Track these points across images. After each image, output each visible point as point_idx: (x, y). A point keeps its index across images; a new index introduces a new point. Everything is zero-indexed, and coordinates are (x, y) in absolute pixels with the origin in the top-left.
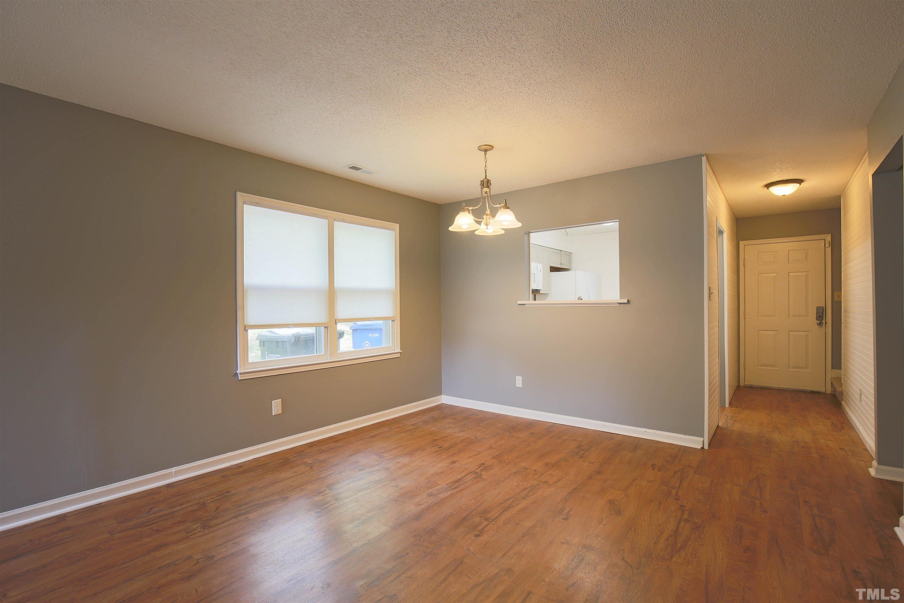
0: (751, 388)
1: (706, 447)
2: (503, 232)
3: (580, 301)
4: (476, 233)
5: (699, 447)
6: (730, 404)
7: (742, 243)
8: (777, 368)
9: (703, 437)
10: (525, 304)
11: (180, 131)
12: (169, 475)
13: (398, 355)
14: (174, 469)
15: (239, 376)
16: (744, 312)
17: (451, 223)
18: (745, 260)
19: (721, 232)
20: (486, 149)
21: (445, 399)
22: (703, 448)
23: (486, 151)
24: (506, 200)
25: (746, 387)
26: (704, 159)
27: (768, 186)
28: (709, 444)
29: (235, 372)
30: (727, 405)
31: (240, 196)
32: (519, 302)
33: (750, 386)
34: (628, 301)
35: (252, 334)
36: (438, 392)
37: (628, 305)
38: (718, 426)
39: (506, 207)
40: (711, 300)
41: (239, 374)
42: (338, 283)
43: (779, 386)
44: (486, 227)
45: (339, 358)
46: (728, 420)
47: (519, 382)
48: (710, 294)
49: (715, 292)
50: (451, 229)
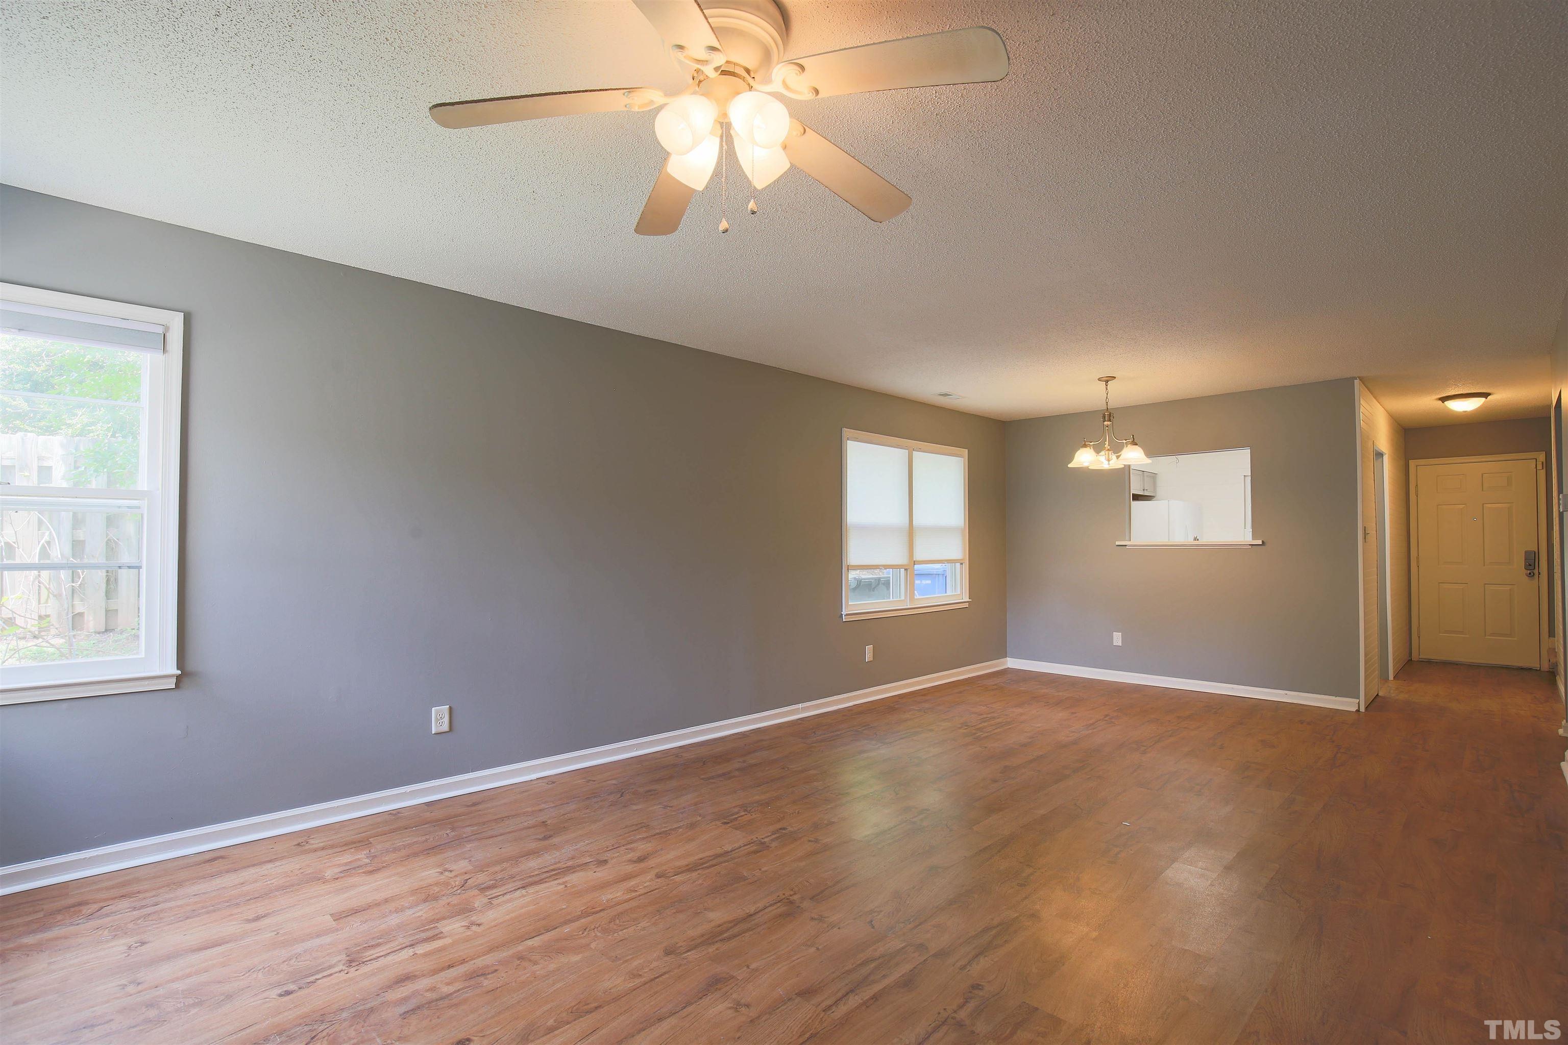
0: (1429, 662)
1: (1362, 709)
2: (1123, 466)
3: (1196, 543)
4: (1090, 468)
5: (1354, 709)
6: (1396, 677)
7: (1412, 463)
8: (1467, 636)
9: (1359, 699)
10: (1126, 545)
11: (801, 371)
12: (796, 711)
13: (966, 605)
14: (800, 706)
15: (844, 617)
16: (1418, 558)
17: (1071, 459)
18: (1417, 485)
19: (1380, 455)
20: (1107, 380)
21: (1012, 663)
22: (1358, 711)
23: (1107, 382)
24: (1133, 436)
25: (1421, 662)
26: (1357, 382)
27: (1444, 399)
28: (1366, 708)
29: (840, 614)
30: (1391, 677)
31: (846, 432)
32: (1118, 543)
33: (1427, 660)
34: (1263, 542)
35: (853, 575)
36: (1002, 653)
37: (1263, 547)
38: (1377, 695)
39: (1134, 443)
40: (1366, 541)
41: (844, 616)
42: (919, 519)
43: (1471, 661)
44: (1107, 462)
45: (917, 605)
46: (1392, 691)
47: (1117, 639)
48: (1365, 534)
49: (1372, 533)
50: (1070, 466)
